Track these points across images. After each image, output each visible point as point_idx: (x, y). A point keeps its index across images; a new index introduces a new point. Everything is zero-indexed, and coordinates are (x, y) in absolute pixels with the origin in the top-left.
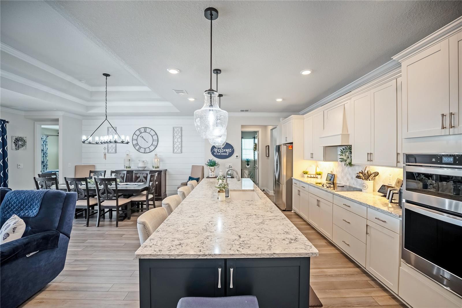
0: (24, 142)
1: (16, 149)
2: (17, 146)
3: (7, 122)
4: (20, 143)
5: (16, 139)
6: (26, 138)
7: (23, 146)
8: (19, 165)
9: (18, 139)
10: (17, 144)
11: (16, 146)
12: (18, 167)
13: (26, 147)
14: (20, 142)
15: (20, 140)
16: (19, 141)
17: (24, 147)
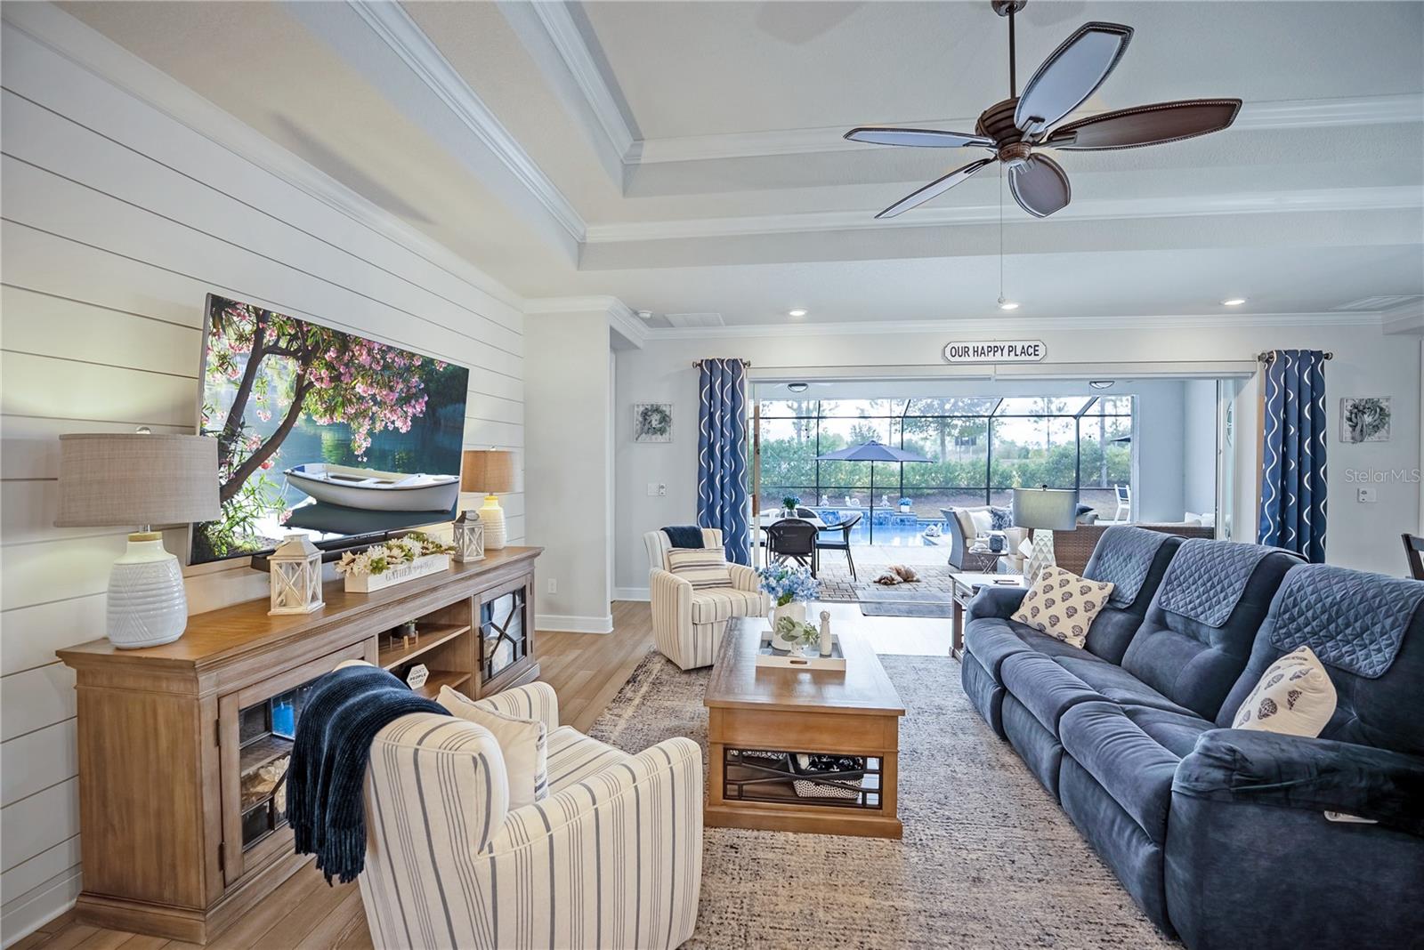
0: (1380, 415)
1: (1353, 438)
2: (1359, 427)
3: (1327, 357)
4: (1368, 419)
5: (1355, 407)
6: (1388, 400)
7: (1376, 428)
8: (1364, 493)
9: (1361, 408)
10: (1357, 424)
11: (1354, 430)
12: (1358, 499)
13: (1388, 432)
14: (1366, 416)
15: (1366, 410)
16: (1364, 413)
17: (1382, 432)
